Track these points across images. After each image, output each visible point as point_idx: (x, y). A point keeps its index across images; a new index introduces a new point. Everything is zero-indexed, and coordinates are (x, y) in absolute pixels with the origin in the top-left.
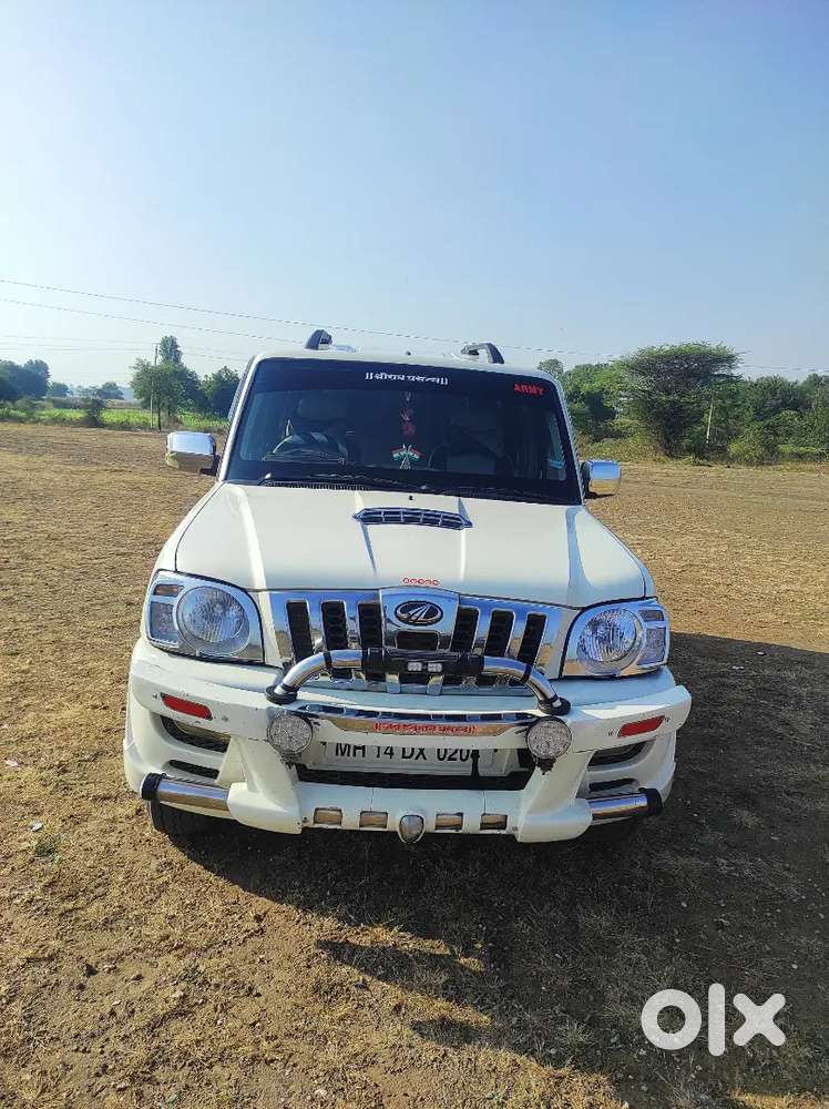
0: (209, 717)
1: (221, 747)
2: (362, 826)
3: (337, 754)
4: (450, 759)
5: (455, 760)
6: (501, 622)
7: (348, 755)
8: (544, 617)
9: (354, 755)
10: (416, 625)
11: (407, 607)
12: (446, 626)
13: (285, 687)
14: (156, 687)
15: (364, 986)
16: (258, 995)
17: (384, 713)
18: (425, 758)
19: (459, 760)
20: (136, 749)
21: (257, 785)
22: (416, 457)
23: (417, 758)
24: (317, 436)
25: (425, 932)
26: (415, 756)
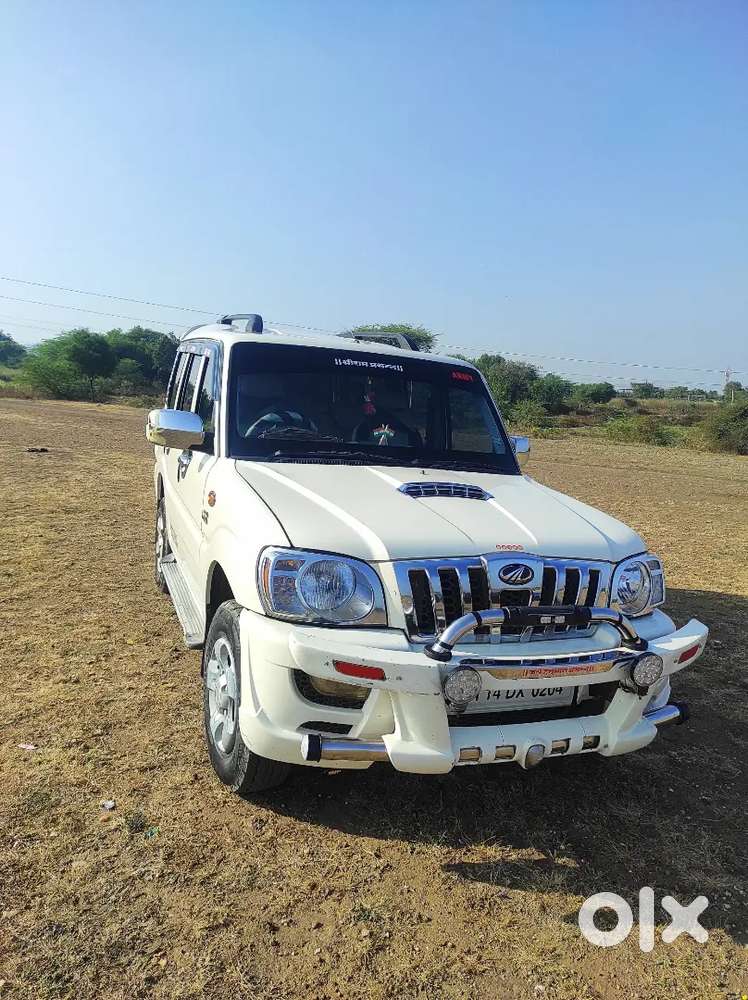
5: (545, 695)
6: (573, 577)
8: (598, 572)
10: (516, 584)
11: (507, 570)
12: (536, 583)
13: (443, 645)
14: (327, 655)
15: (505, 897)
16: (429, 920)
17: (525, 661)
19: (548, 695)
20: (265, 714)
21: (412, 734)
22: (392, 434)
24: (294, 415)
25: (519, 845)
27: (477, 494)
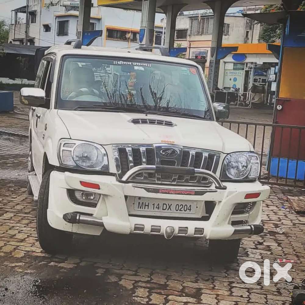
0: (99, 189)
1: (94, 205)
2: (151, 231)
3: (138, 208)
4: (180, 210)
5: (182, 211)
7: (143, 208)
9: (145, 208)
18: (171, 210)
19: (183, 210)
23: (168, 210)
26: (167, 209)
27: (169, 124)
